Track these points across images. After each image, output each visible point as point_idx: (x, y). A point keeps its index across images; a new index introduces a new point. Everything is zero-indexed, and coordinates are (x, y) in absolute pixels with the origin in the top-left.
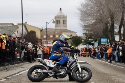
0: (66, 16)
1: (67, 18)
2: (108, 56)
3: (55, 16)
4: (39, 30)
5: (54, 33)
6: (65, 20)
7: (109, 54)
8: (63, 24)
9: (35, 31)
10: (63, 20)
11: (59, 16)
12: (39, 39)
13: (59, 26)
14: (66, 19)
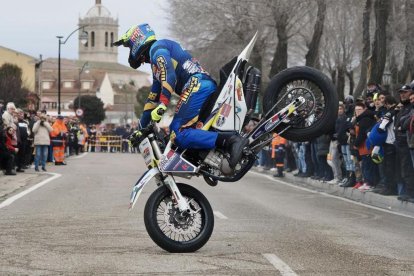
0: (117, 21)
1: (117, 26)
2: (273, 156)
3: (80, 20)
4: (29, 62)
5: (80, 73)
6: (112, 34)
7: (277, 147)
8: (106, 44)
9: (19, 66)
10: (107, 34)
11: (92, 19)
12: (32, 95)
13: (91, 53)
14: (117, 30)
